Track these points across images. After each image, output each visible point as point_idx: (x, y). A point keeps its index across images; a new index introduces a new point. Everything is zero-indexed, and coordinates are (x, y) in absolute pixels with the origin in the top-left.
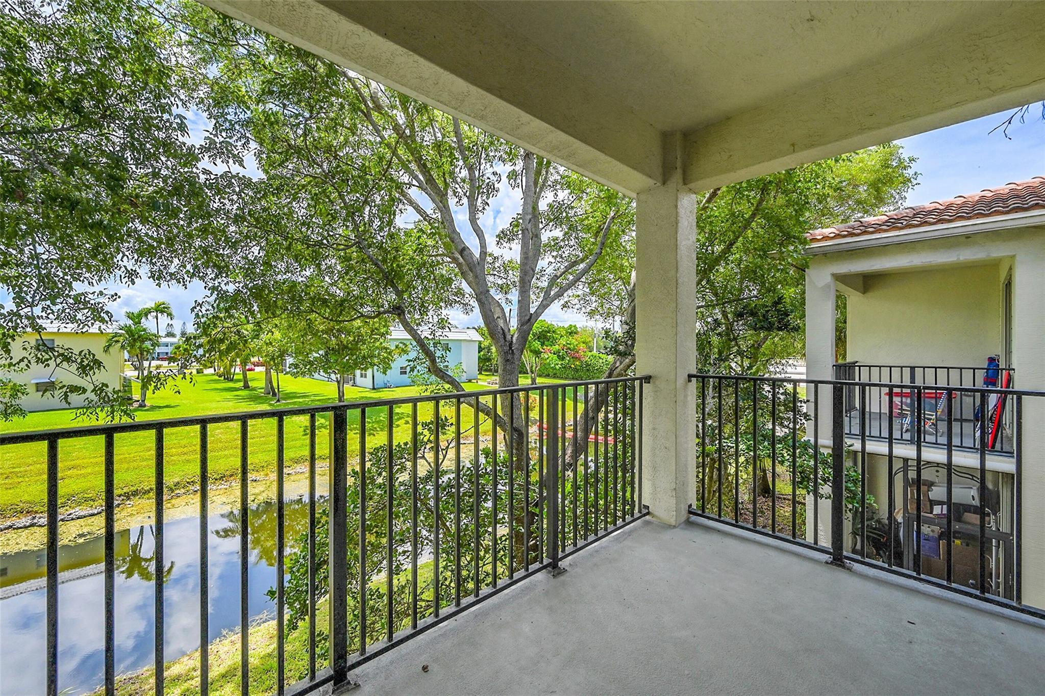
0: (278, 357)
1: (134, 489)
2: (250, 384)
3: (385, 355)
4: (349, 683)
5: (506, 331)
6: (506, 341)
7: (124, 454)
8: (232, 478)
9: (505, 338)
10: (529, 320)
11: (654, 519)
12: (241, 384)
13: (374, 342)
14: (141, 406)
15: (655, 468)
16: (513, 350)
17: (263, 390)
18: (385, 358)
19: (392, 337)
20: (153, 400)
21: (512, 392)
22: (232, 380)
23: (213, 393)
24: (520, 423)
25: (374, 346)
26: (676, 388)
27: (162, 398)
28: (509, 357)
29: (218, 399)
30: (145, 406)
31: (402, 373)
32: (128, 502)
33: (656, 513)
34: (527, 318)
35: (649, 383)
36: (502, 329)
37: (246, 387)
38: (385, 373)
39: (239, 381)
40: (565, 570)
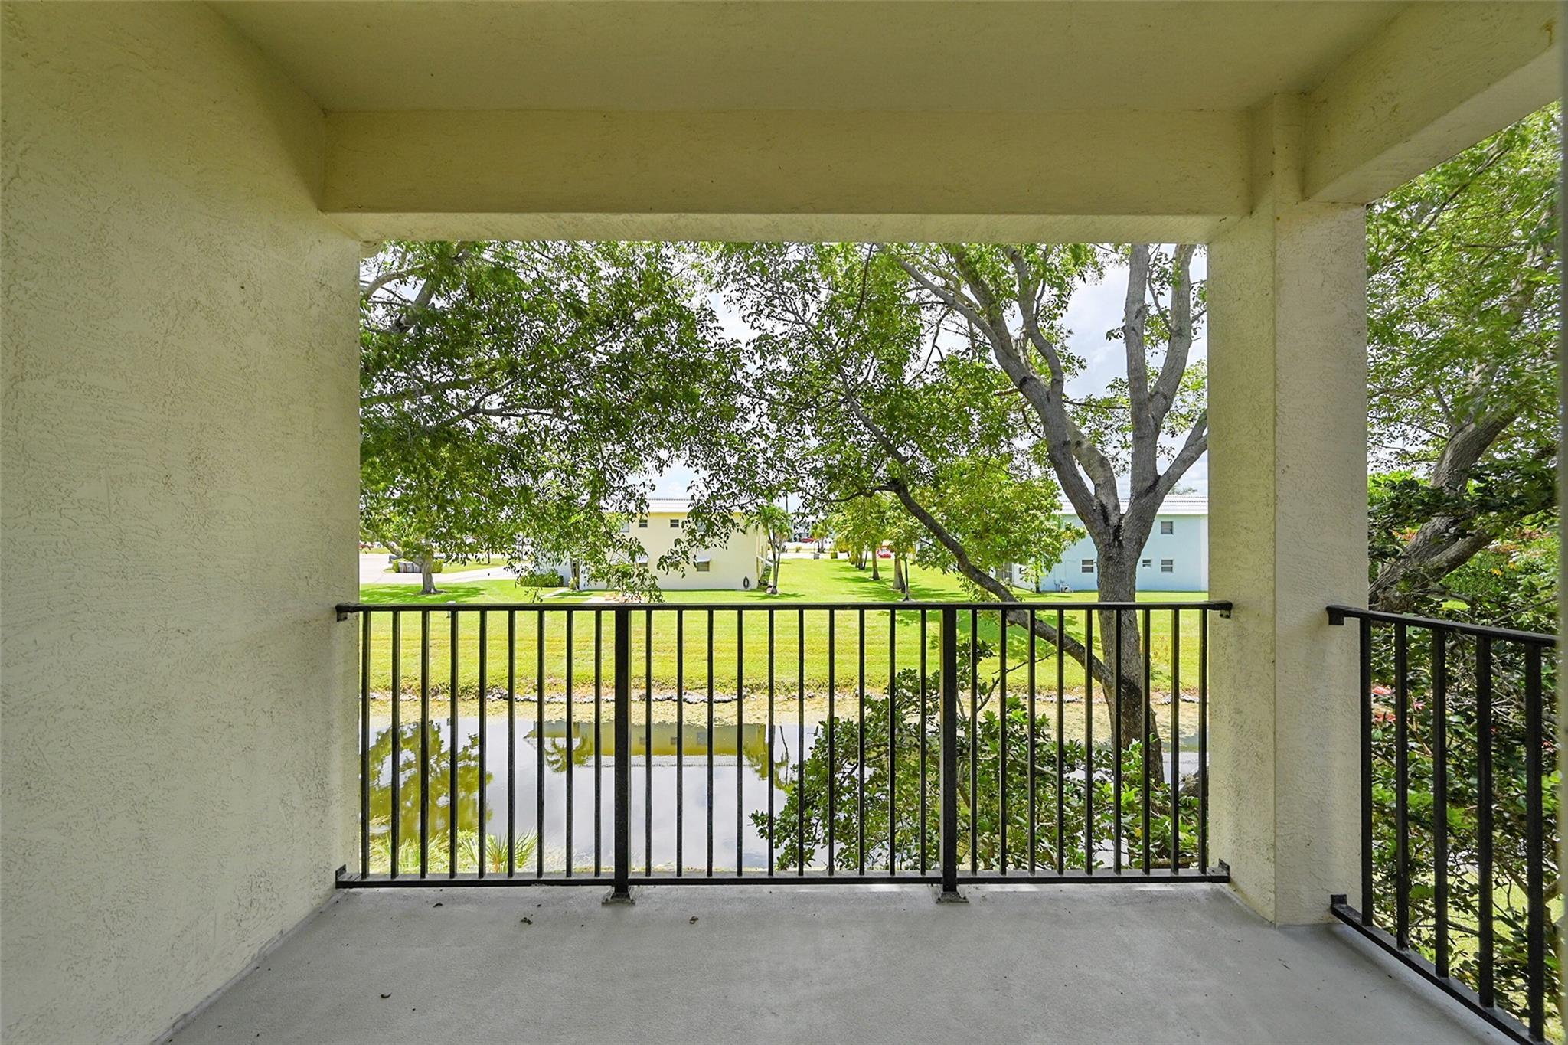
0: (904, 541)
1: (757, 682)
2: (881, 574)
3: (1049, 540)
4: (628, 896)
5: (1110, 508)
6: (1108, 525)
7: (752, 643)
8: (846, 689)
9: (1106, 519)
10: (1152, 488)
11: (1236, 894)
12: (871, 574)
13: (1030, 521)
14: (772, 592)
15: (1238, 790)
16: (1120, 542)
17: (892, 584)
18: (1048, 545)
19: (1062, 512)
20: (784, 587)
21: (1119, 608)
22: (863, 568)
23: (839, 583)
24: (1133, 670)
25: (1030, 526)
26: (1274, 634)
27: (793, 585)
28: (1114, 552)
29: (844, 591)
30: (776, 593)
31: (1085, 570)
32: (752, 695)
33: (1241, 885)
34: (1150, 483)
35: (1228, 617)
36: (1102, 505)
37: (876, 578)
38: (1049, 569)
39: (869, 570)
40: (965, 901)
